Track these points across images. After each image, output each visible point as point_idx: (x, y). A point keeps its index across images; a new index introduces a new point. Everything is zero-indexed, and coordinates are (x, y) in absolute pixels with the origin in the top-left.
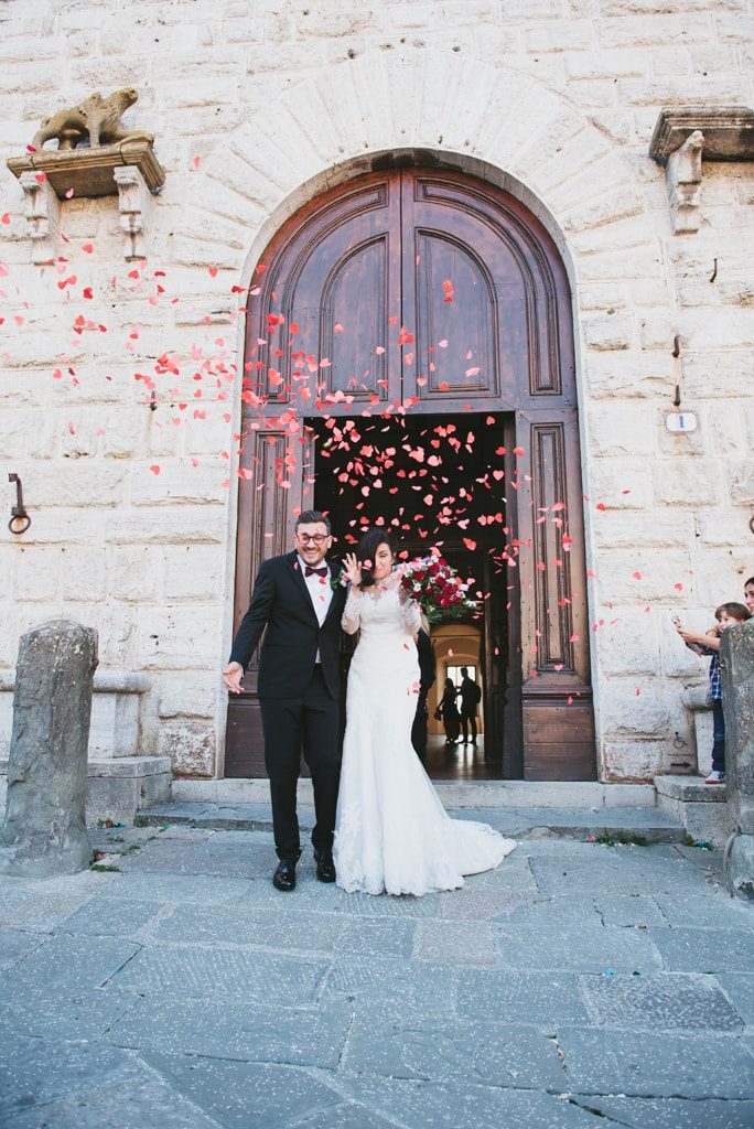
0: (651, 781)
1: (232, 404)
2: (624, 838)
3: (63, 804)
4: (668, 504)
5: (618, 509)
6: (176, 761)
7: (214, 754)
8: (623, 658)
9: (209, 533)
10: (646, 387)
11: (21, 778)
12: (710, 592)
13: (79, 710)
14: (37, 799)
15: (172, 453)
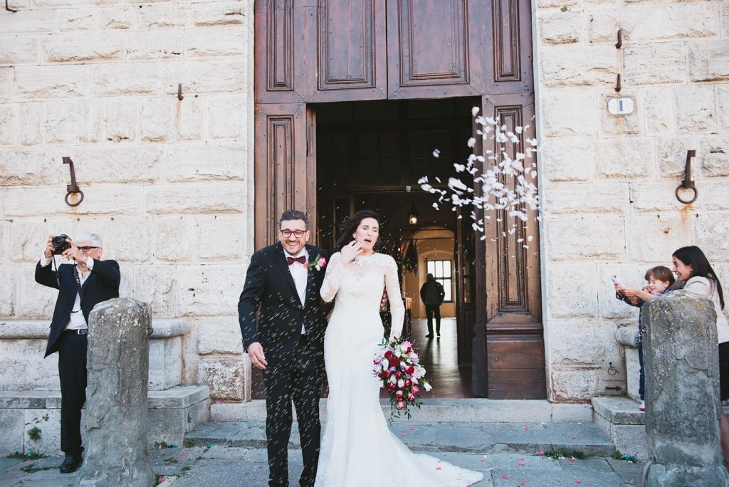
0: (589, 402)
1: (246, 95)
2: (567, 453)
3: (131, 444)
4: (607, 176)
5: (565, 181)
6: (213, 389)
7: (243, 382)
8: (568, 303)
9: (233, 205)
10: (592, 76)
11: (97, 426)
12: (640, 249)
13: (140, 369)
14: (110, 441)
15: (199, 137)
